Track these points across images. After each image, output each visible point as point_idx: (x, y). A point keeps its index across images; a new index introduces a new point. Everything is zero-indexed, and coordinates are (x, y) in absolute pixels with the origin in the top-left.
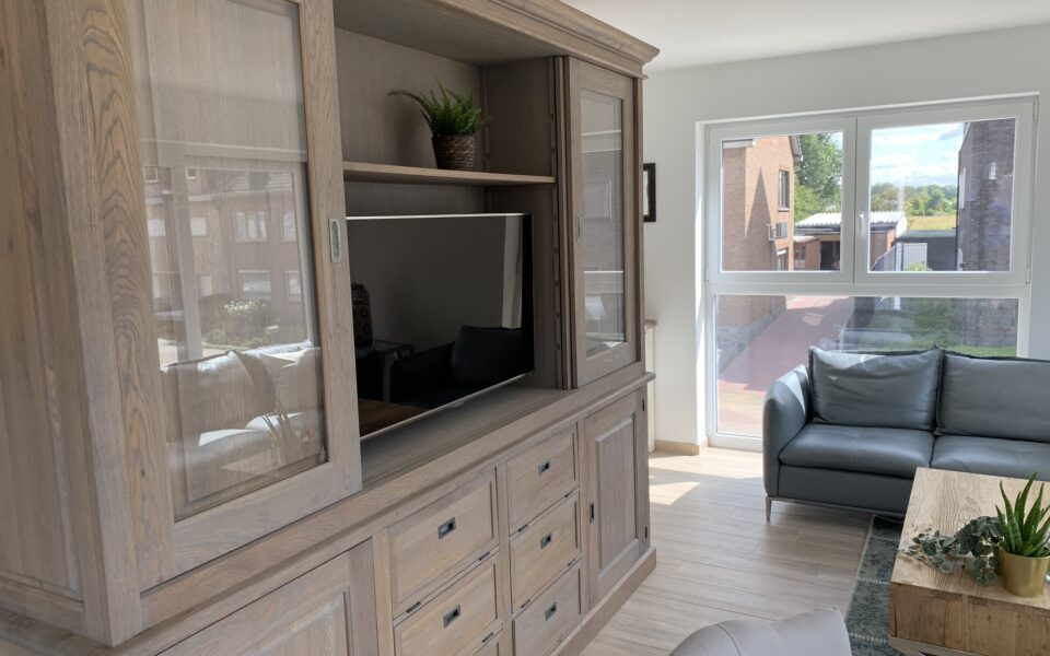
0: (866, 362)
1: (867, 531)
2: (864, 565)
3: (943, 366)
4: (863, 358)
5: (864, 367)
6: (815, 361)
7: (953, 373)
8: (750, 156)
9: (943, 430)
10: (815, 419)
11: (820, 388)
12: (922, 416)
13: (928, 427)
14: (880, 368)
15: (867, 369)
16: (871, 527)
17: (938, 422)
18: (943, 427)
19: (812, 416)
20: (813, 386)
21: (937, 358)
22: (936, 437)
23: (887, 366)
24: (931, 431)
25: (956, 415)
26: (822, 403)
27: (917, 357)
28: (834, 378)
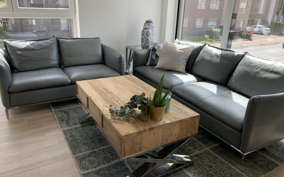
0: (30, 45)
1: (51, 109)
2: (60, 123)
3: (58, 43)
4: (28, 43)
5: (30, 46)
6: (7, 46)
7: (62, 45)
9: (65, 66)
10: (15, 71)
11: (13, 57)
13: (58, 66)
14: (37, 46)
15: (32, 47)
16: (51, 107)
17: (61, 64)
18: (64, 65)
19: (14, 70)
20: (10, 57)
21: (56, 40)
22: (63, 69)
23: (40, 45)
24: (60, 67)
25: (67, 60)
26: (16, 64)
27: (49, 40)
28: (19, 52)
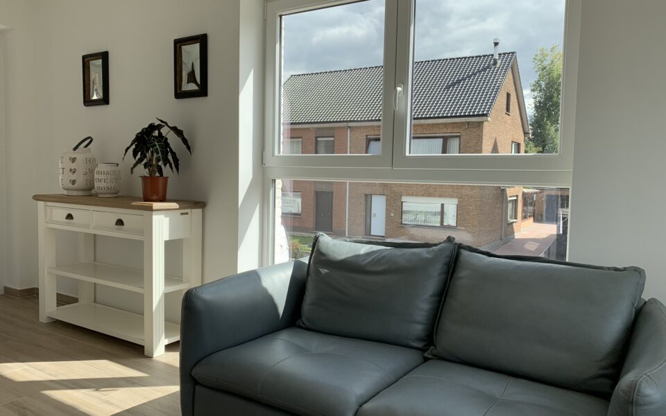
3: (453, 265)
4: (365, 250)
8: (488, 128)
9: (435, 352)
10: (298, 322)
12: (418, 329)
13: (419, 345)
17: (433, 340)
18: (436, 348)
21: (448, 253)
22: (426, 360)
23: (390, 259)
24: (423, 350)
27: (425, 250)
28: (324, 271)
